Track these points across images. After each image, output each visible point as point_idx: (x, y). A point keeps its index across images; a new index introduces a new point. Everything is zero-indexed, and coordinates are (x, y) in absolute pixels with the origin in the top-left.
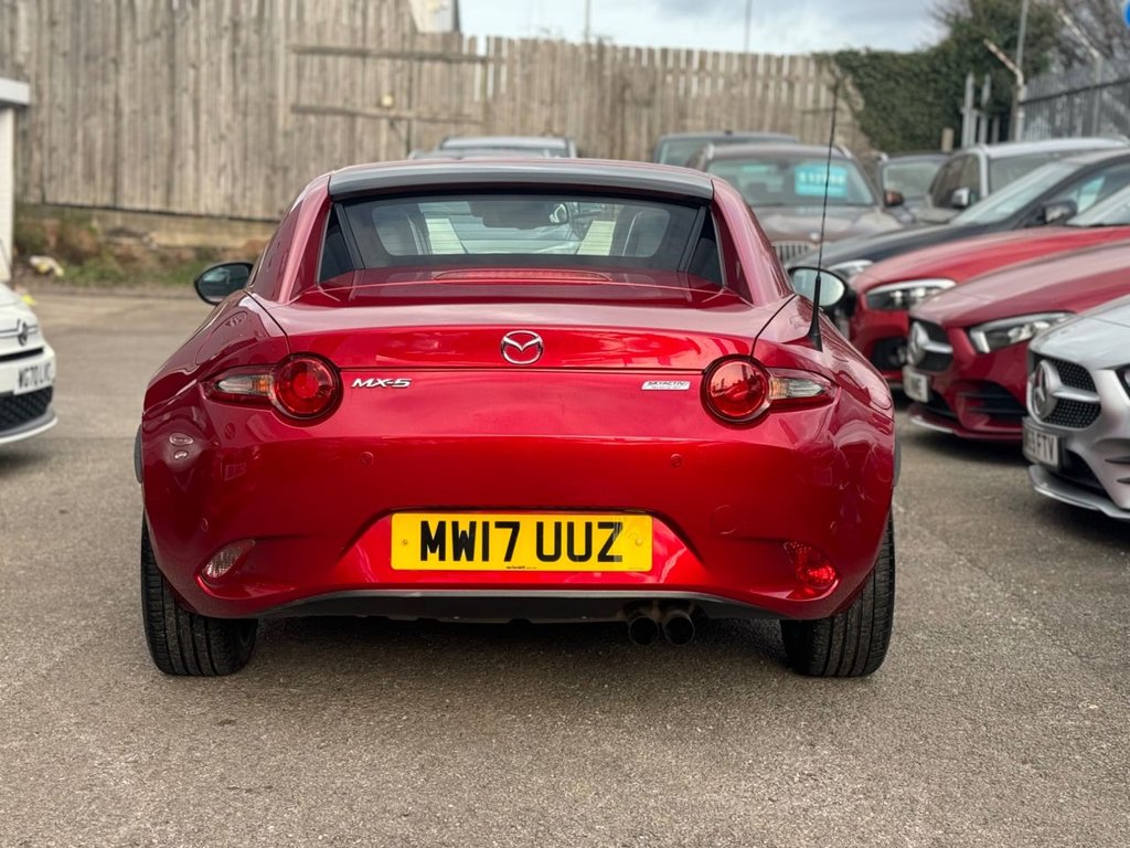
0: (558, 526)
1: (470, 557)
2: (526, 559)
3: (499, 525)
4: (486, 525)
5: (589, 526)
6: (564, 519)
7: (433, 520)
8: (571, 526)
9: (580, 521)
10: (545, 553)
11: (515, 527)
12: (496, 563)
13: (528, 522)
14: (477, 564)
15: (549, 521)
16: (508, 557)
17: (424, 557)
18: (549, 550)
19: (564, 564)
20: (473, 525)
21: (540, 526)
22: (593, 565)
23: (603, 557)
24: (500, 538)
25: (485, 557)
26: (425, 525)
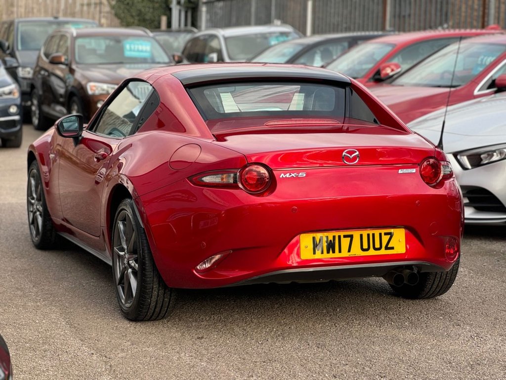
0: (368, 235)
1: (334, 252)
2: (357, 251)
3: (345, 236)
4: (339, 237)
5: (380, 234)
6: (371, 232)
7: (318, 236)
8: (373, 235)
9: (377, 232)
10: (364, 248)
11: (351, 237)
12: (345, 253)
13: (356, 234)
14: (337, 254)
15: (365, 233)
16: (349, 251)
17: (314, 253)
18: (365, 246)
19: (372, 252)
20: (334, 237)
21: (361, 236)
22: (383, 252)
23: (387, 248)
24: (345, 242)
25: (340, 251)
26: (314, 238)
